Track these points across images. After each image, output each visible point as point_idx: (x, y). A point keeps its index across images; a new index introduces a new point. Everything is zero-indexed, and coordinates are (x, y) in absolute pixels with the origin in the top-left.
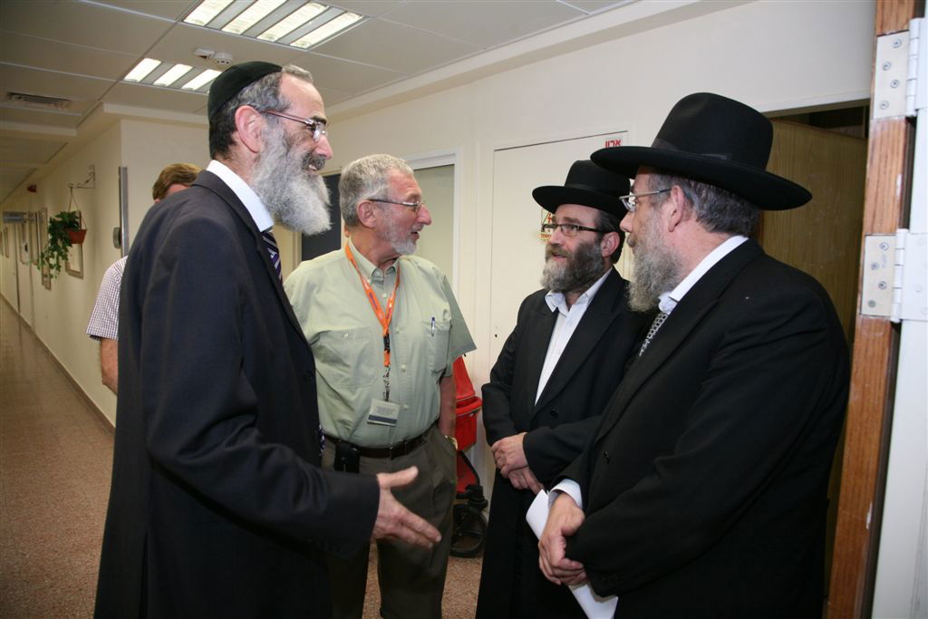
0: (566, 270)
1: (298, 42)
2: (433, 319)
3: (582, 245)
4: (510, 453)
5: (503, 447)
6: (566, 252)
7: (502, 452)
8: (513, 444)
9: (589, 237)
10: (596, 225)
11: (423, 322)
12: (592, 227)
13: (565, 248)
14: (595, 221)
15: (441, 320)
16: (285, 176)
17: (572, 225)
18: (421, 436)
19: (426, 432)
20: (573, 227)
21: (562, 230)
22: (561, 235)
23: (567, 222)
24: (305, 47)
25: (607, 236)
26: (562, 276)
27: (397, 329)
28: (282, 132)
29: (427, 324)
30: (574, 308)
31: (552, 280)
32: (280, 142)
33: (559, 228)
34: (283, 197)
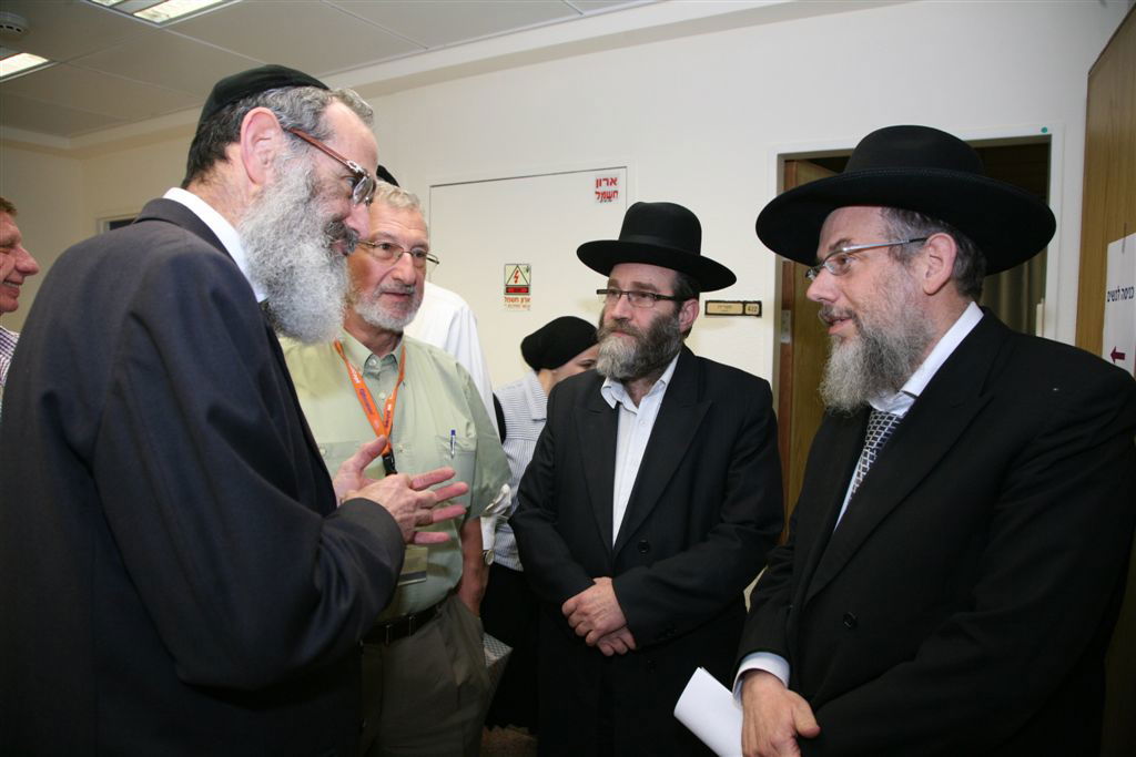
0: (637, 352)
1: (149, 11)
2: (453, 432)
3: (657, 319)
4: (597, 615)
5: (585, 608)
6: (634, 328)
7: (586, 614)
8: (598, 602)
9: (665, 308)
10: (675, 291)
11: (438, 436)
12: (668, 293)
13: (633, 323)
14: (673, 286)
15: (464, 436)
16: (297, 231)
17: (641, 292)
18: (434, 606)
19: (441, 603)
20: (644, 295)
21: (629, 299)
22: (629, 306)
23: (636, 289)
24: (158, 20)
25: (686, 303)
26: (631, 361)
27: (400, 446)
28: (309, 168)
29: (445, 439)
30: (644, 402)
31: (618, 365)
32: (302, 181)
33: (624, 297)
34: (285, 260)
